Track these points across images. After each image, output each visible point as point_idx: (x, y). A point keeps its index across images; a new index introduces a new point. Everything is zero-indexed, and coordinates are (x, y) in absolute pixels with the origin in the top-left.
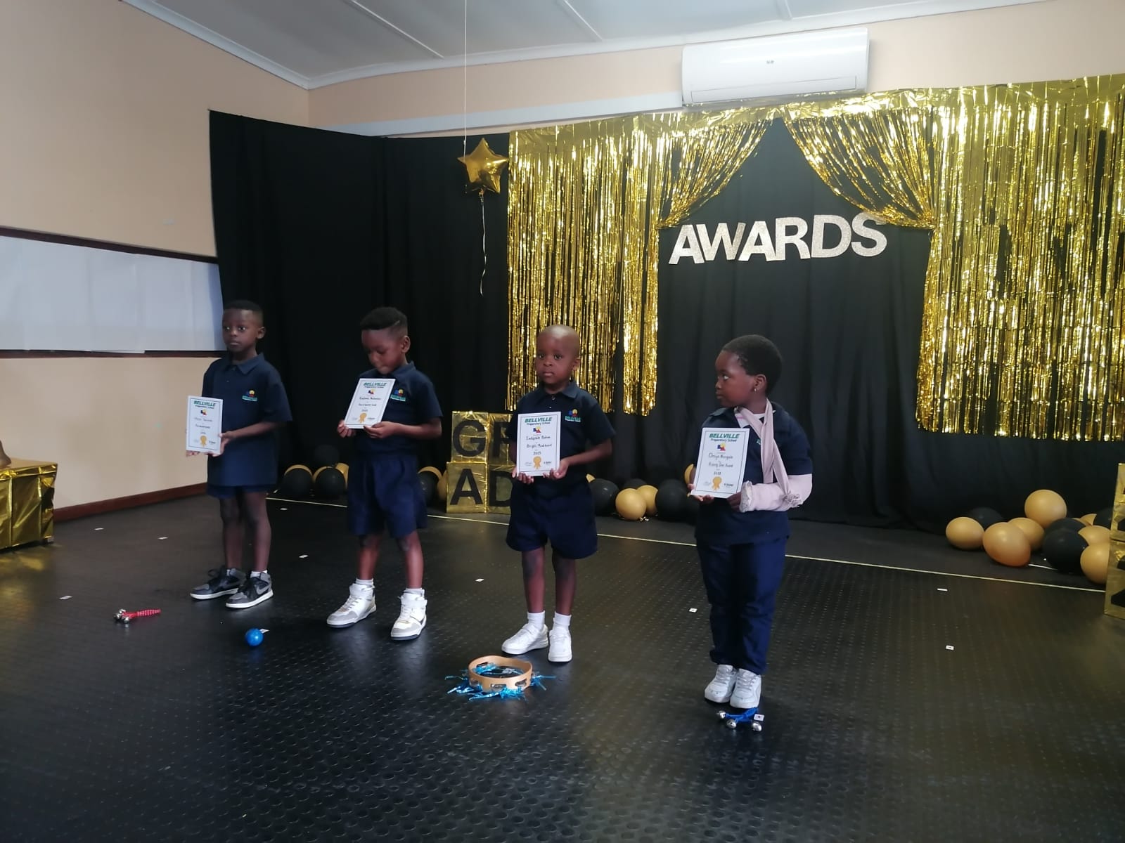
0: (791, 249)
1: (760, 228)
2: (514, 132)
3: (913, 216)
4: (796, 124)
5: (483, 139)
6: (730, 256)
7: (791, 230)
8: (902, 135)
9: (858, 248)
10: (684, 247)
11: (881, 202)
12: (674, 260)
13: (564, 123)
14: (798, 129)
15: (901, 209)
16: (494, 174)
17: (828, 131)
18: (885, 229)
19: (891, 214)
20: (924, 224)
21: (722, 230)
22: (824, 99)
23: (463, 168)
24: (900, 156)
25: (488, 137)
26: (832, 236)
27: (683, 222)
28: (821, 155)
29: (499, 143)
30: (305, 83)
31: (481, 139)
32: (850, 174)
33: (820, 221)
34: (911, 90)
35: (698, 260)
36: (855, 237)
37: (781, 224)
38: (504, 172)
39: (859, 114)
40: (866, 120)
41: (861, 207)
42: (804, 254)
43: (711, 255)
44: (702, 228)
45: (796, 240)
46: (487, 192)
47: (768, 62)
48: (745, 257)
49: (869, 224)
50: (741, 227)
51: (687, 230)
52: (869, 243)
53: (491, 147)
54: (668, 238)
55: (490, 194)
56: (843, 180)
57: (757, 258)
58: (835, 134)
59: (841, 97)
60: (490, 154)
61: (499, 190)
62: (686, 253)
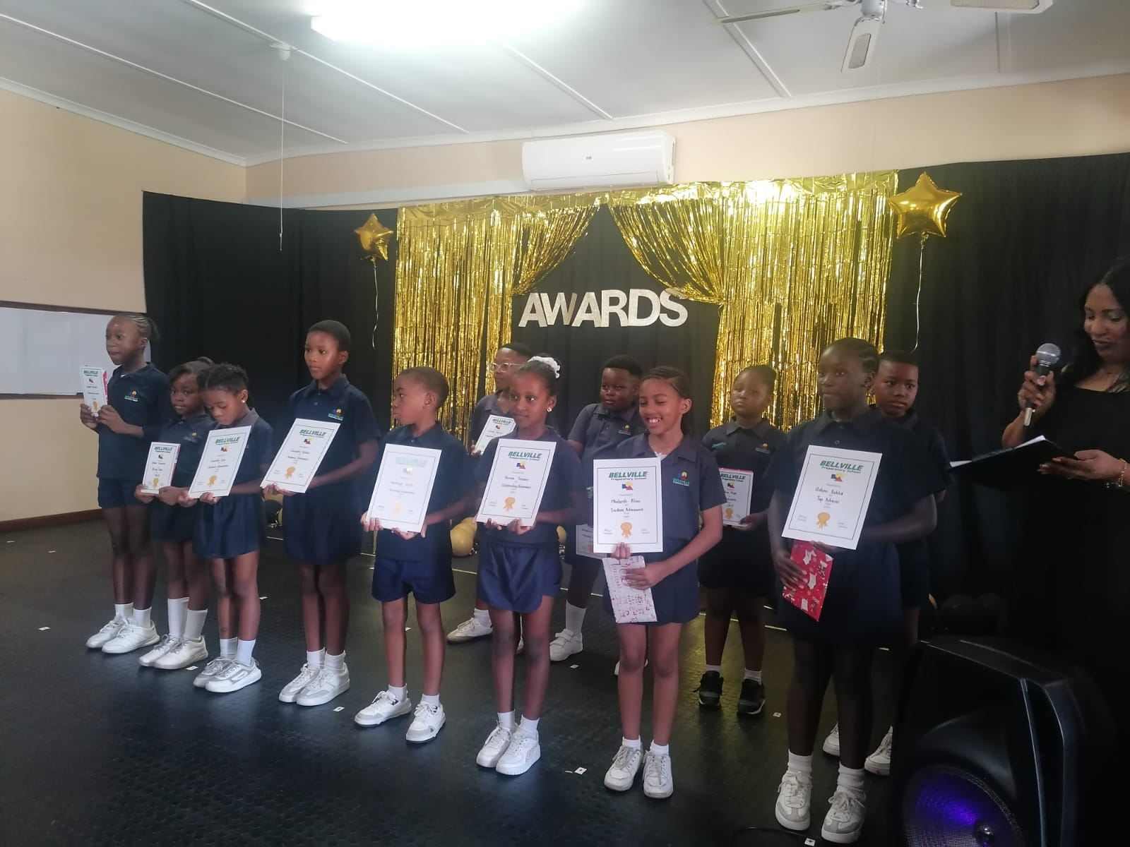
0: (614, 317)
1: (590, 297)
2: (402, 208)
3: (707, 294)
4: (617, 209)
5: (373, 214)
6: (566, 322)
7: (614, 301)
8: (699, 221)
10: (531, 312)
11: (681, 279)
12: (523, 323)
13: (440, 202)
14: (618, 215)
15: (695, 286)
16: (382, 244)
17: (642, 216)
18: (685, 303)
19: (689, 292)
20: (714, 301)
21: (561, 297)
22: (641, 190)
23: (357, 237)
24: (698, 240)
25: (378, 212)
26: (645, 308)
27: (531, 290)
29: (388, 217)
30: (241, 162)
31: (371, 214)
32: (658, 254)
33: (635, 294)
35: (542, 325)
36: (663, 310)
37: (606, 294)
38: (393, 244)
39: (666, 203)
40: (672, 209)
41: (666, 283)
42: (624, 322)
43: (552, 321)
44: (545, 296)
45: (617, 309)
46: (377, 260)
47: (590, 158)
48: (577, 323)
49: (673, 298)
50: (574, 296)
51: (533, 297)
52: (673, 315)
53: (379, 220)
54: (519, 303)
55: (380, 259)
56: (653, 259)
57: (587, 324)
58: (647, 221)
59: (656, 188)
60: (379, 226)
61: (387, 259)
62: (533, 317)
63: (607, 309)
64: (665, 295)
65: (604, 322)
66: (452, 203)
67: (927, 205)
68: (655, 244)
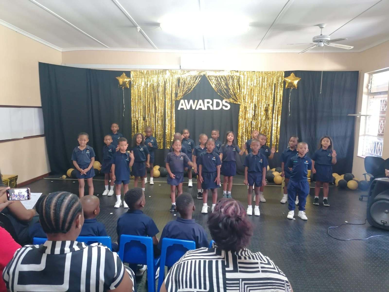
0: (208, 107)
1: (201, 101)
2: (132, 71)
3: (236, 101)
4: (208, 76)
5: (124, 73)
6: (194, 108)
7: (208, 103)
8: (233, 81)
9: (224, 108)
10: (182, 105)
11: (229, 97)
12: (179, 109)
13: (147, 70)
14: (209, 78)
15: (233, 99)
16: (127, 83)
17: (216, 79)
18: (230, 103)
19: (231, 100)
20: (238, 103)
21: (191, 101)
22: (216, 71)
23: (118, 80)
24: (233, 86)
26: (218, 104)
27: (181, 99)
28: (215, 85)
29: (128, 74)
32: (222, 90)
33: (215, 101)
34: (235, 71)
35: (185, 109)
36: (223, 105)
37: (206, 101)
38: (130, 83)
39: (223, 75)
40: (225, 77)
41: (225, 98)
42: (211, 109)
43: (188, 108)
44: (186, 101)
45: (209, 105)
46: (125, 88)
48: (197, 109)
49: (226, 102)
50: (196, 101)
51: (182, 101)
52: (226, 107)
53: (126, 75)
54: (177, 103)
55: (126, 88)
56: (220, 91)
57: (200, 109)
58: (218, 80)
59: (220, 71)
60: (126, 77)
61: (129, 87)
62: (182, 107)
63: (206, 105)
64: (224, 101)
65: (206, 109)
66: (151, 71)
67: (292, 81)
68: (220, 86)
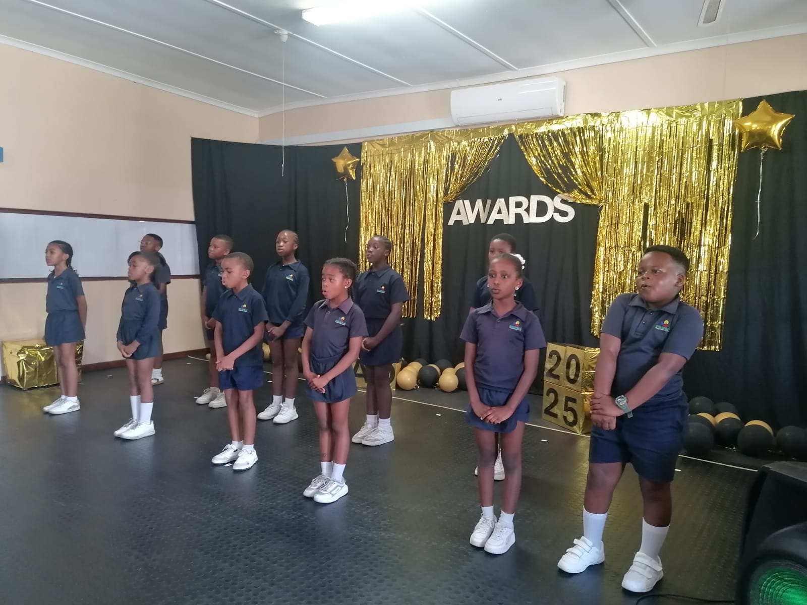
0: (518, 217)
1: (501, 202)
2: (364, 142)
3: (590, 197)
4: (521, 136)
5: (345, 147)
6: (483, 221)
7: (519, 205)
8: (584, 143)
10: (457, 214)
11: (570, 187)
12: (451, 222)
13: (391, 137)
14: (522, 140)
15: (581, 192)
16: (352, 168)
17: (540, 141)
18: (573, 205)
19: (576, 196)
20: (595, 202)
21: (479, 203)
22: (539, 121)
23: (334, 164)
24: (583, 158)
25: (348, 146)
26: (542, 209)
29: (355, 149)
30: (255, 114)
31: (343, 147)
32: (551, 169)
33: (535, 199)
34: (590, 114)
35: (465, 223)
36: (556, 210)
37: (513, 200)
38: (359, 168)
39: (559, 131)
40: (563, 135)
41: (558, 190)
42: (526, 220)
43: (472, 220)
44: (467, 202)
45: (521, 210)
46: (348, 179)
47: (501, 100)
48: (491, 221)
49: (563, 201)
50: (489, 202)
51: (459, 204)
52: (564, 214)
53: (350, 152)
54: (449, 207)
55: (350, 179)
56: (548, 173)
57: (499, 222)
58: (544, 144)
59: (550, 120)
60: (349, 156)
61: (354, 178)
62: (459, 218)
63: (513, 210)
64: (557, 199)
65: (511, 220)
66: (400, 137)
68: (550, 161)
